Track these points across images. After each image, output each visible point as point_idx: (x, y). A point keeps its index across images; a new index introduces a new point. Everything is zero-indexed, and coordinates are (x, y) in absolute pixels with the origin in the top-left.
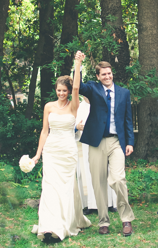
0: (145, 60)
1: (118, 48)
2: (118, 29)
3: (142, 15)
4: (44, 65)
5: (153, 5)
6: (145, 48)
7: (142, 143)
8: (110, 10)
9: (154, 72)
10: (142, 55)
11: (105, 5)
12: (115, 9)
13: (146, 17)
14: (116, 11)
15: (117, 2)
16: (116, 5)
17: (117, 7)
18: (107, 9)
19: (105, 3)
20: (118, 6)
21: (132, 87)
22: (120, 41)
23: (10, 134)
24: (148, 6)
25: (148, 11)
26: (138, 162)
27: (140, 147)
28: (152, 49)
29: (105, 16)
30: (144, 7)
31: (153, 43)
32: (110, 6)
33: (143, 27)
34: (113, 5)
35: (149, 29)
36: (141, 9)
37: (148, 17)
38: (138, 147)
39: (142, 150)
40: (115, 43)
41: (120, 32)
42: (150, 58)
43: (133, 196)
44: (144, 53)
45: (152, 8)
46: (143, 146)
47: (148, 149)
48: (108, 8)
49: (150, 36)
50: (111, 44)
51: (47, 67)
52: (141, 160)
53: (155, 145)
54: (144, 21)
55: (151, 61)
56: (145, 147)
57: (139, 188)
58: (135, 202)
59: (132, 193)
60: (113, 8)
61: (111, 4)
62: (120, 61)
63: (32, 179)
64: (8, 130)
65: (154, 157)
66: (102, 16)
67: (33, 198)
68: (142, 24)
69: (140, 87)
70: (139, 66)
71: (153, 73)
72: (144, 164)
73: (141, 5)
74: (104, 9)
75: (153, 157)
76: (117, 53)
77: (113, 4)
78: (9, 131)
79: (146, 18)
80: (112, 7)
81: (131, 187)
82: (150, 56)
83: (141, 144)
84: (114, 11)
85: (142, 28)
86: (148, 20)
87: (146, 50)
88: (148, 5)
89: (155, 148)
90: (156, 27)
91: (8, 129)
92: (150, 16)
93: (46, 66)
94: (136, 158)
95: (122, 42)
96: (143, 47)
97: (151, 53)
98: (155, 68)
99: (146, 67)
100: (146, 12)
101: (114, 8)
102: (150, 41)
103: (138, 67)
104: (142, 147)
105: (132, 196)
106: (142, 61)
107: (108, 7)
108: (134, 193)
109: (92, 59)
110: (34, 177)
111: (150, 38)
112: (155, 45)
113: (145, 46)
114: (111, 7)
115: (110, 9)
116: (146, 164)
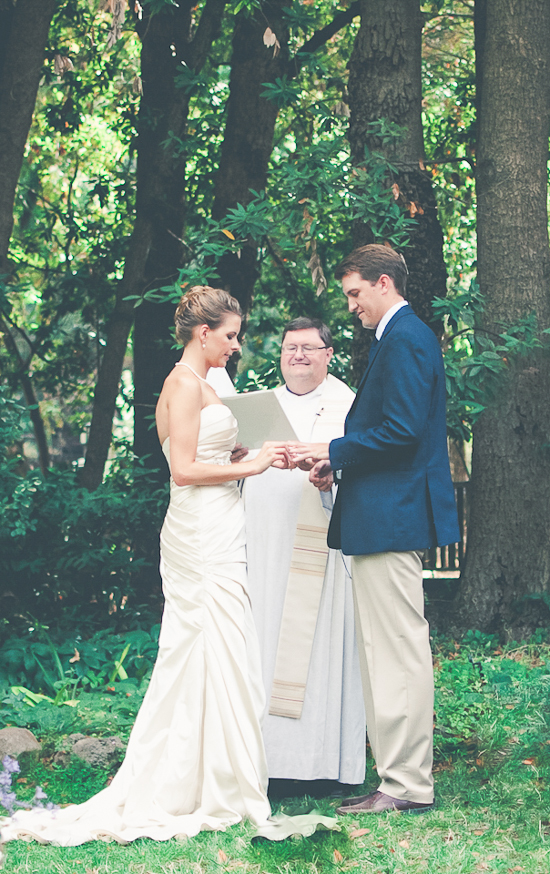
0: (499, 287)
1: (407, 227)
2: (407, 178)
3: (494, 129)
4: (147, 290)
5: (532, 95)
6: (500, 243)
7: (482, 576)
8: (383, 110)
9: (528, 325)
10: (490, 269)
11: (364, 91)
12: (398, 107)
13: (504, 137)
14: (404, 114)
15: (408, 81)
16: (403, 94)
17: (407, 98)
18: (371, 105)
19: (364, 86)
20: (410, 97)
21: (452, 369)
22: (414, 210)
23: (20, 527)
24: (515, 99)
25: (515, 114)
26: (464, 640)
27: (473, 591)
28: (525, 247)
29: (363, 129)
30: (500, 101)
31: (529, 229)
32: (381, 96)
33: (494, 171)
34: (391, 92)
35: (517, 180)
36: (489, 110)
37: (515, 138)
38: (467, 590)
39: (481, 603)
40: (398, 212)
41: (414, 187)
42: (517, 281)
43: (452, 736)
44: (495, 263)
45: (527, 105)
46: (483, 588)
47: (502, 598)
48: (374, 104)
49: (519, 201)
50: (382, 214)
51: (158, 299)
52: (478, 633)
53: (527, 583)
54: (500, 150)
55: (520, 289)
56: (492, 591)
57: (472, 710)
58: (459, 754)
59: (448, 725)
60: (393, 101)
61: (384, 89)
62: (411, 286)
63: (93, 686)
64: (16, 511)
65: (522, 624)
66: (353, 129)
67: (94, 735)
68: (492, 160)
69: (480, 372)
70: (479, 300)
71: (527, 330)
72: (489, 644)
73: (491, 95)
74: (360, 107)
75: (518, 626)
76: (403, 244)
77: (391, 87)
78: (18, 517)
79: (507, 140)
80: (389, 100)
81: (445, 704)
82: (515, 273)
83: (478, 580)
84: (397, 113)
85: (490, 173)
86: (515, 147)
87: (504, 250)
88: (515, 96)
89: (526, 596)
90: (539, 171)
91: (15, 508)
92: (521, 134)
93: (154, 293)
94: (458, 627)
95: (422, 212)
96: (494, 241)
97: (520, 263)
98: (535, 313)
99: (502, 309)
100: (506, 120)
101: (396, 103)
102: (519, 220)
103: (476, 302)
104: (482, 591)
105: (447, 735)
106: (490, 288)
107: (375, 97)
108: (453, 725)
109: (315, 265)
110: (100, 680)
111: (519, 210)
112: (536, 237)
113: (500, 238)
114: (386, 97)
115: (382, 105)
116: (492, 649)
